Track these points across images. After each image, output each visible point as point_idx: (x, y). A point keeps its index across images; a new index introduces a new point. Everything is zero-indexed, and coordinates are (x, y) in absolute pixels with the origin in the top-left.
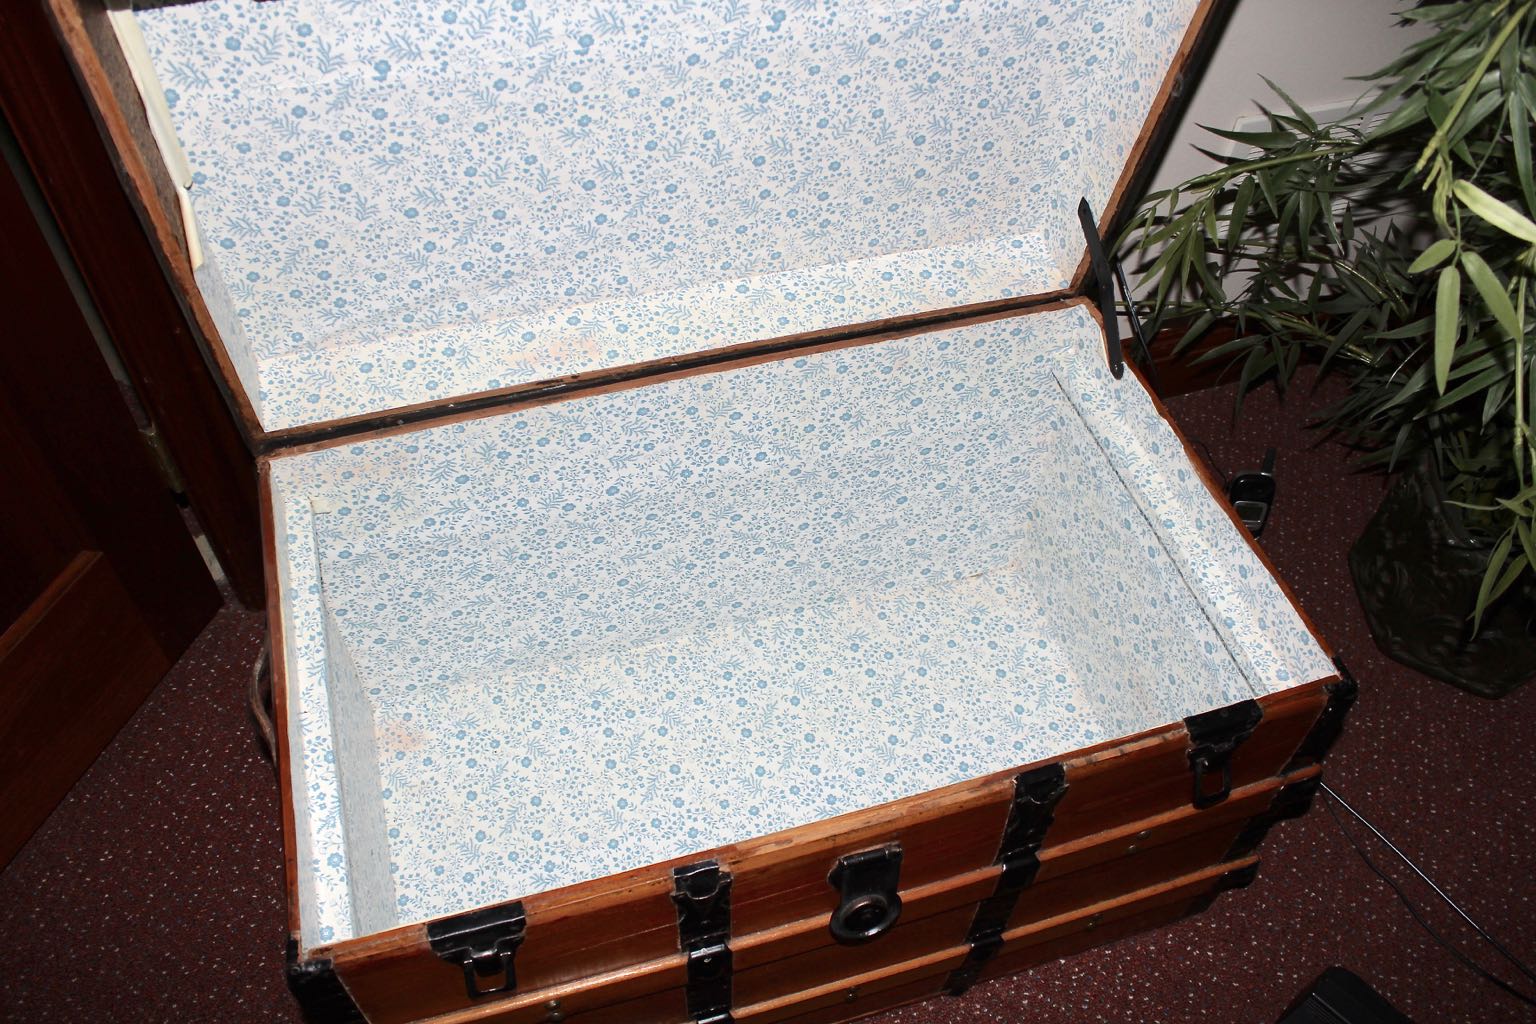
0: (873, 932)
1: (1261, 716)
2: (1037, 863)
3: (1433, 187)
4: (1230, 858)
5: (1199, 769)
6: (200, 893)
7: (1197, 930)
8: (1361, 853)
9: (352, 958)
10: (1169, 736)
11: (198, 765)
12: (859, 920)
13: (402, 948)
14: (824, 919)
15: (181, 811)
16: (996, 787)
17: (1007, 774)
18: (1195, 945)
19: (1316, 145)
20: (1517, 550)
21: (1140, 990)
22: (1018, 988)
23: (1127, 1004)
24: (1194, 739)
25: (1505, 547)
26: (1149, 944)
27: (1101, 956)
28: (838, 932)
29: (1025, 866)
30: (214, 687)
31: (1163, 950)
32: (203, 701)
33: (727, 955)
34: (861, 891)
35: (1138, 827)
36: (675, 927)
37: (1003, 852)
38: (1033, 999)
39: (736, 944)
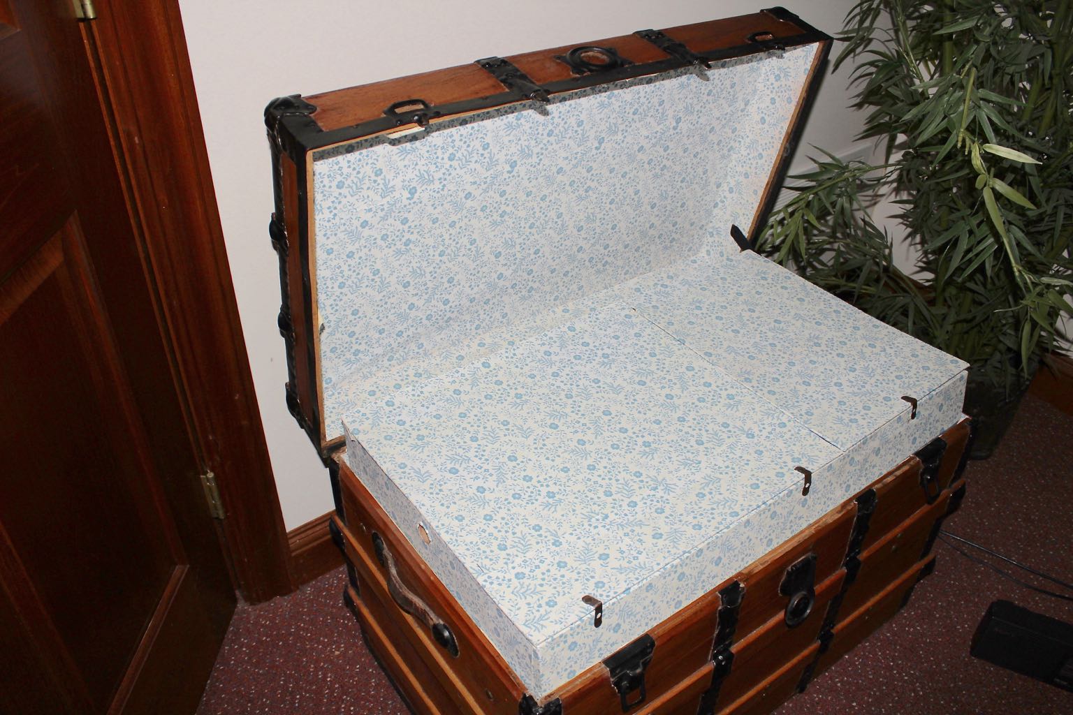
1: (946, 444)
2: (859, 563)
3: (970, 152)
4: (923, 557)
5: (925, 482)
7: (905, 618)
8: (963, 553)
10: (912, 463)
12: (798, 611)
13: (595, 679)
14: (781, 615)
16: (849, 508)
17: (850, 500)
18: (908, 626)
19: (844, 173)
20: (1034, 325)
21: (894, 658)
22: (831, 678)
24: (923, 462)
25: (1027, 328)
26: (886, 632)
27: (865, 647)
28: (789, 623)
29: (853, 565)
30: (250, 658)
31: (894, 634)
32: (246, 670)
33: (729, 658)
34: (797, 590)
35: (896, 531)
36: (712, 640)
37: (846, 557)
38: (841, 681)
39: (734, 649)
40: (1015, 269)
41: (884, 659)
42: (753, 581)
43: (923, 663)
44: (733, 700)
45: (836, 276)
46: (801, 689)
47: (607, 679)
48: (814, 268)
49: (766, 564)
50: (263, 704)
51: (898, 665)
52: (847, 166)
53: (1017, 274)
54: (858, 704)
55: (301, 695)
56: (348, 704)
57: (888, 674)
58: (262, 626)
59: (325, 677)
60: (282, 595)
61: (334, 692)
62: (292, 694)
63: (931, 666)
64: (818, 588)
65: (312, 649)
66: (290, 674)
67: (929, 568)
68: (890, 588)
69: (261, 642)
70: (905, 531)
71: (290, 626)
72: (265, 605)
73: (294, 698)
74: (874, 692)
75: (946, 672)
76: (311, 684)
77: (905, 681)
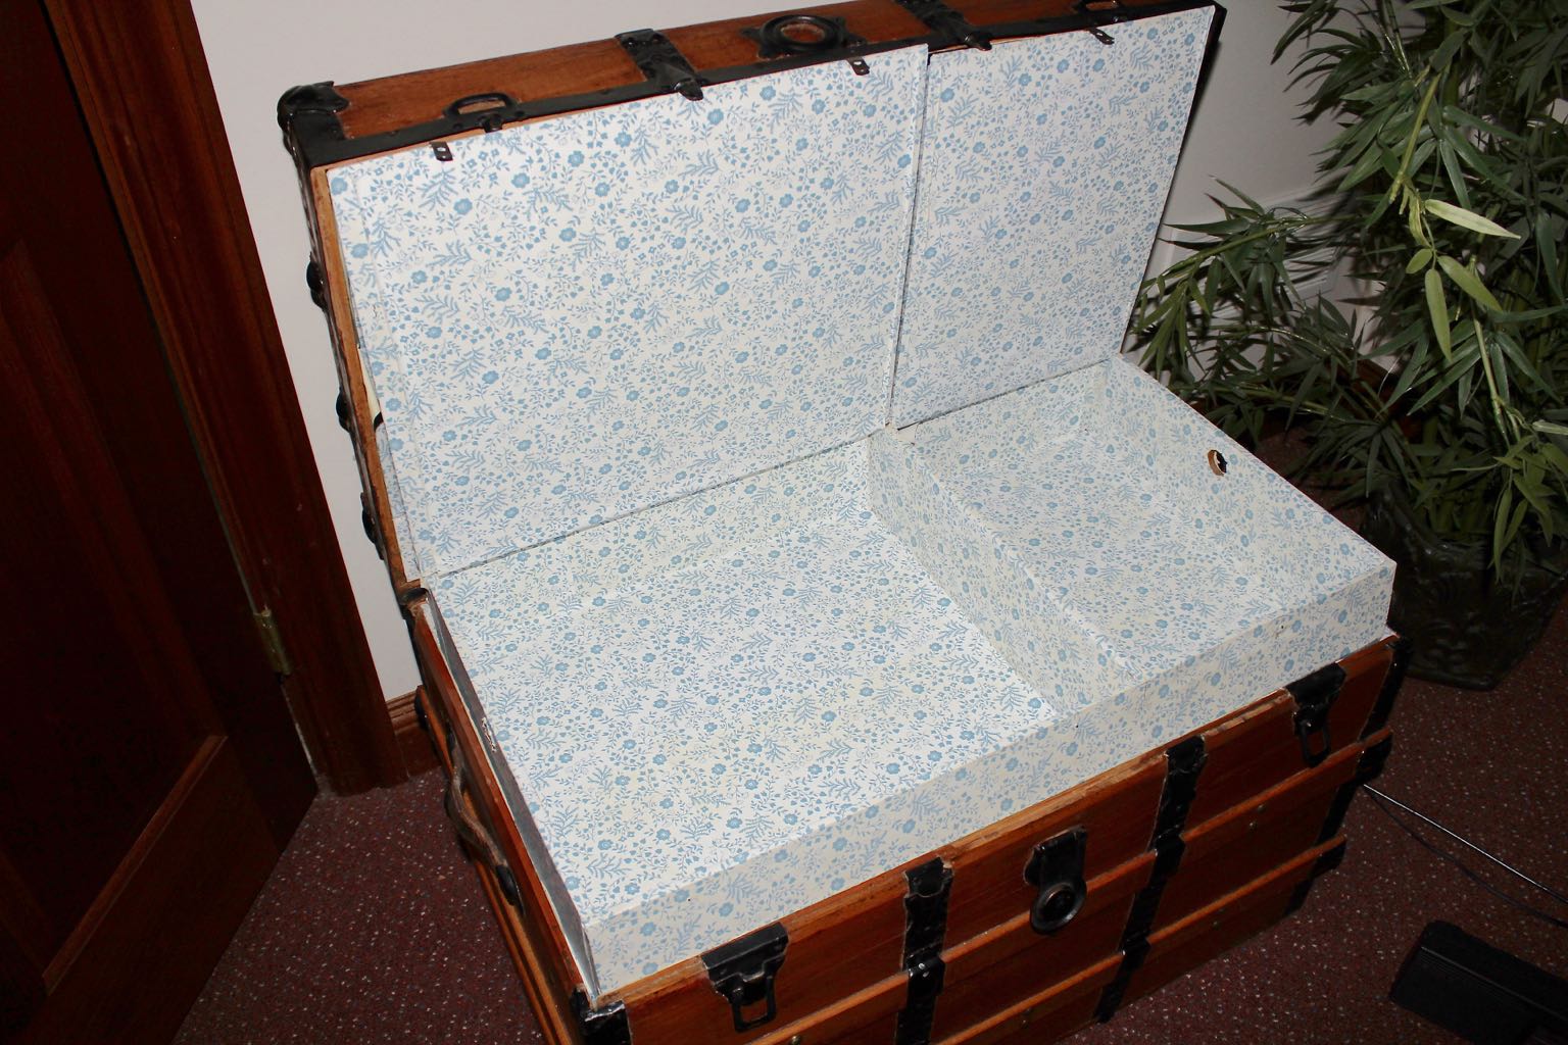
0: (1069, 917)
1: (1344, 675)
2: (1182, 845)
3: (1407, 211)
4: (1321, 841)
5: (1303, 731)
7: (1297, 927)
8: (1416, 837)
9: (640, 997)
10: (1277, 701)
11: (325, 945)
12: (1054, 910)
13: (683, 980)
14: (1025, 917)
16: (1153, 762)
17: (1159, 750)
18: (1299, 941)
19: (1265, 226)
20: (1517, 497)
21: (1263, 989)
22: (1156, 1006)
23: (1257, 1003)
24: (1297, 701)
25: (1506, 500)
26: (1260, 946)
27: (1221, 965)
28: (1036, 925)
29: (1171, 850)
30: (323, 872)
31: (1273, 950)
32: (315, 887)
33: (938, 969)
34: (1051, 880)
35: (1257, 801)
36: (900, 939)
37: (1155, 835)
38: (1172, 1013)
39: (946, 956)
40: (1496, 405)
41: (1246, 987)
42: (966, 861)
43: (1308, 1001)
44: (966, 1026)
45: (1267, 384)
46: (1105, 1014)
47: (703, 982)
48: (1232, 368)
49: (994, 838)
50: (329, 937)
51: (1267, 1000)
52: (1270, 216)
53: (1498, 412)
55: (381, 931)
56: (443, 952)
57: (1248, 1011)
58: (350, 827)
59: (418, 909)
60: (383, 786)
61: (426, 932)
62: (370, 929)
63: (1322, 1007)
64: (1093, 884)
65: (410, 868)
66: (373, 900)
67: (1332, 859)
68: (1256, 883)
69: (344, 850)
70: (1272, 802)
71: (386, 831)
72: (357, 798)
73: (371, 934)
74: (1220, 1036)
75: (1342, 1020)
76: (398, 917)
77: (1273, 1026)
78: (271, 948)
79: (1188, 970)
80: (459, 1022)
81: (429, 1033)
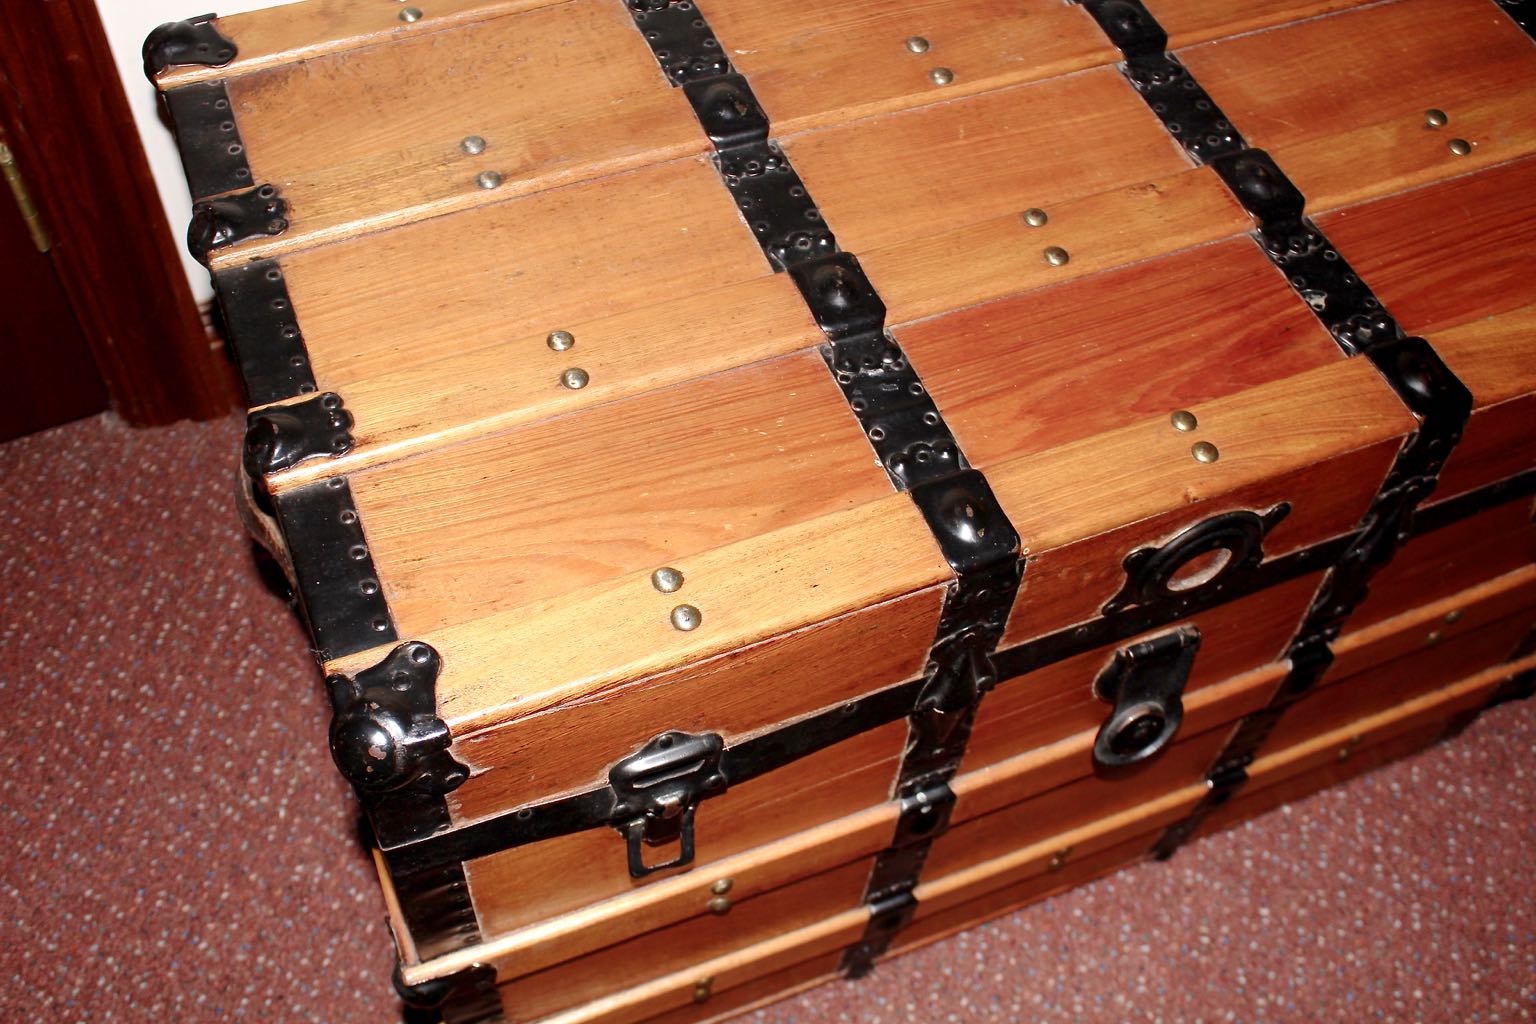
0: (1149, 751)
2: (1329, 657)
6: (123, 808)
7: (1447, 761)
11: (93, 638)
12: (1128, 740)
14: (1087, 738)
15: (78, 701)
18: (1448, 780)
21: (1387, 839)
22: (1236, 847)
23: (1372, 858)
26: (1390, 781)
27: (1333, 800)
28: (1100, 757)
29: (1312, 660)
30: (100, 533)
31: (1408, 788)
32: (86, 553)
33: (945, 802)
34: (1135, 696)
35: (1449, 605)
36: (896, 762)
37: (1295, 642)
38: (1257, 861)
39: (961, 785)
41: (1365, 834)
43: (1446, 865)
46: (1163, 853)
50: (100, 626)
51: (1389, 855)
54: (1274, 914)
55: (174, 624)
56: (256, 661)
57: (1361, 867)
58: (141, 473)
59: (228, 599)
60: (197, 418)
61: (235, 631)
62: (158, 619)
63: (1463, 876)
64: (1193, 700)
65: (221, 538)
66: (166, 579)
68: (1413, 706)
69: (129, 505)
70: (1467, 611)
71: (192, 484)
72: (157, 432)
73: (158, 627)
74: (1318, 898)
75: (1488, 896)
76: (198, 607)
77: (1393, 893)
78: (18, 634)
79: (1289, 801)
80: (270, 761)
81: (227, 774)
